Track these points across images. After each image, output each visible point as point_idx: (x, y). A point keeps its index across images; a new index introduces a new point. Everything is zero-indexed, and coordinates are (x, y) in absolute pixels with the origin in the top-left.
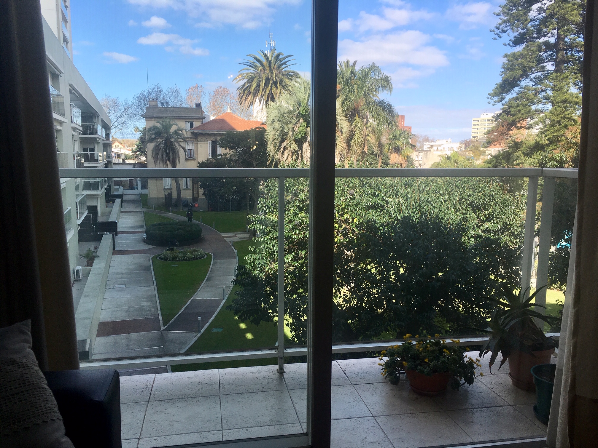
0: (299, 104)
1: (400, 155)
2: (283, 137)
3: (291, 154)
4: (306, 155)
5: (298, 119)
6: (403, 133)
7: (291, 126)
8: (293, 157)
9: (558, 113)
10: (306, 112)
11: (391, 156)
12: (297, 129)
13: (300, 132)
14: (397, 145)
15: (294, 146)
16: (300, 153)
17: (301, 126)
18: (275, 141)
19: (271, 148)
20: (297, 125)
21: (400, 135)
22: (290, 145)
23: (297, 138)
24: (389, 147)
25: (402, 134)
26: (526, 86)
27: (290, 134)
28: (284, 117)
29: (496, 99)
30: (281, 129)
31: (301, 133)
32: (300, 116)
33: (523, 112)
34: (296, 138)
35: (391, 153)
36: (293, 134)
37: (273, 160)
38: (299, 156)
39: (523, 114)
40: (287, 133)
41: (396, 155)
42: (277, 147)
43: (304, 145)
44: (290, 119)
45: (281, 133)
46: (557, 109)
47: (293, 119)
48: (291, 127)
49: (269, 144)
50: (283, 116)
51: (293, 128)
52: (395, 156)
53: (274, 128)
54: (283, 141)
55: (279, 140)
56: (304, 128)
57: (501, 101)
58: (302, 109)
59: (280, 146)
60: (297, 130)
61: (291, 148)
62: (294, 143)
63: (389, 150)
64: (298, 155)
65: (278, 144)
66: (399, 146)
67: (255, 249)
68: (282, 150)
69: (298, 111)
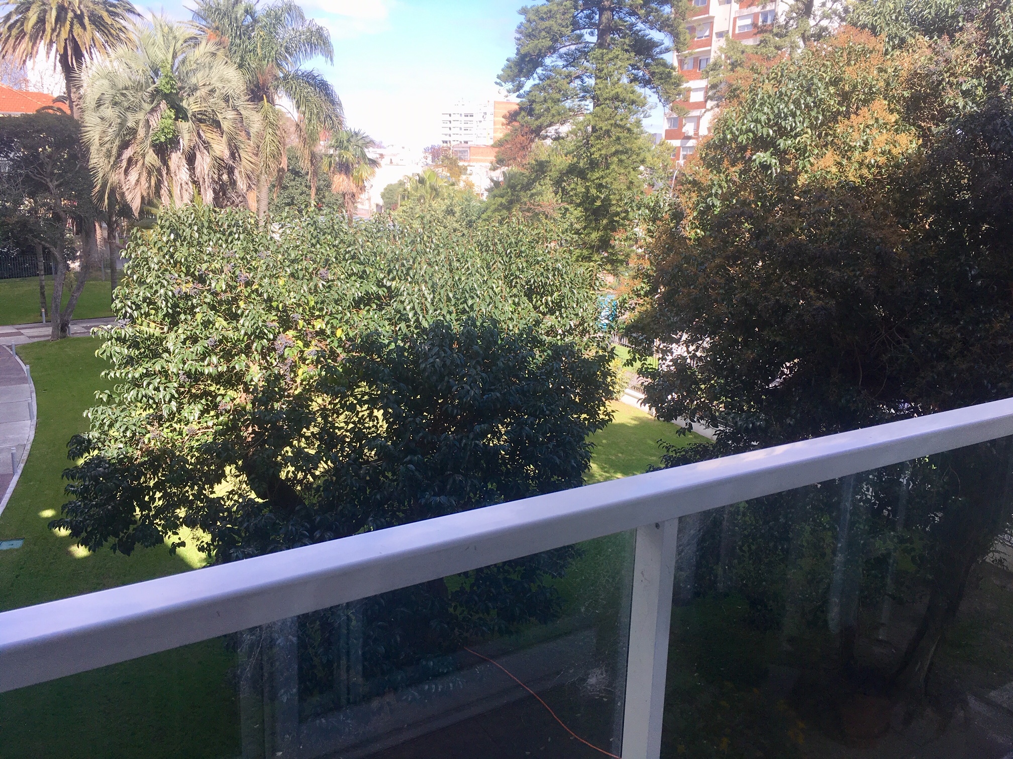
0: (156, 72)
1: (351, 178)
2: (127, 137)
3: (145, 174)
4: (178, 177)
5: (155, 102)
6: (354, 137)
7: (141, 116)
8: (150, 180)
9: (606, 117)
10: (172, 88)
11: (335, 179)
12: (155, 122)
13: (163, 129)
14: (344, 160)
15: (151, 158)
16: (164, 173)
17: (164, 116)
18: (108, 146)
19: (97, 159)
20: (155, 114)
21: (348, 141)
22: (144, 156)
23: (158, 142)
24: (330, 162)
25: (351, 139)
26: (553, 66)
27: (141, 132)
28: (125, 97)
29: (509, 86)
30: (119, 121)
31: (166, 131)
32: (159, 98)
33: (553, 111)
34: (155, 140)
35: (333, 173)
36: (147, 133)
37: (104, 185)
38: (164, 179)
39: (553, 116)
40: (133, 132)
41: (343, 176)
42: (112, 159)
43: (174, 155)
44: (138, 100)
45: (120, 130)
46: (605, 110)
47: (145, 101)
48: (141, 118)
49: (93, 149)
50: (123, 94)
51: (147, 121)
52: (341, 179)
53: (102, 119)
54: (125, 145)
55: (117, 143)
56: (170, 121)
57: (518, 90)
58: (164, 81)
59: (119, 155)
60: (155, 125)
61: (146, 162)
62: (151, 151)
63: (330, 167)
64: (162, 176)
65: (114, 152)
66: (347, 160)
67: (109, 396)
68: (124, 164)
69: (155, 86)
